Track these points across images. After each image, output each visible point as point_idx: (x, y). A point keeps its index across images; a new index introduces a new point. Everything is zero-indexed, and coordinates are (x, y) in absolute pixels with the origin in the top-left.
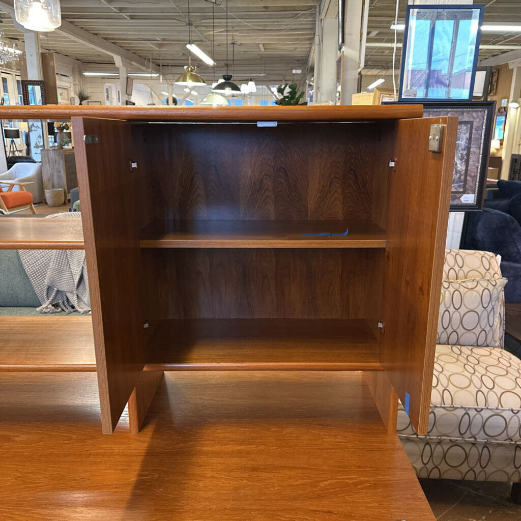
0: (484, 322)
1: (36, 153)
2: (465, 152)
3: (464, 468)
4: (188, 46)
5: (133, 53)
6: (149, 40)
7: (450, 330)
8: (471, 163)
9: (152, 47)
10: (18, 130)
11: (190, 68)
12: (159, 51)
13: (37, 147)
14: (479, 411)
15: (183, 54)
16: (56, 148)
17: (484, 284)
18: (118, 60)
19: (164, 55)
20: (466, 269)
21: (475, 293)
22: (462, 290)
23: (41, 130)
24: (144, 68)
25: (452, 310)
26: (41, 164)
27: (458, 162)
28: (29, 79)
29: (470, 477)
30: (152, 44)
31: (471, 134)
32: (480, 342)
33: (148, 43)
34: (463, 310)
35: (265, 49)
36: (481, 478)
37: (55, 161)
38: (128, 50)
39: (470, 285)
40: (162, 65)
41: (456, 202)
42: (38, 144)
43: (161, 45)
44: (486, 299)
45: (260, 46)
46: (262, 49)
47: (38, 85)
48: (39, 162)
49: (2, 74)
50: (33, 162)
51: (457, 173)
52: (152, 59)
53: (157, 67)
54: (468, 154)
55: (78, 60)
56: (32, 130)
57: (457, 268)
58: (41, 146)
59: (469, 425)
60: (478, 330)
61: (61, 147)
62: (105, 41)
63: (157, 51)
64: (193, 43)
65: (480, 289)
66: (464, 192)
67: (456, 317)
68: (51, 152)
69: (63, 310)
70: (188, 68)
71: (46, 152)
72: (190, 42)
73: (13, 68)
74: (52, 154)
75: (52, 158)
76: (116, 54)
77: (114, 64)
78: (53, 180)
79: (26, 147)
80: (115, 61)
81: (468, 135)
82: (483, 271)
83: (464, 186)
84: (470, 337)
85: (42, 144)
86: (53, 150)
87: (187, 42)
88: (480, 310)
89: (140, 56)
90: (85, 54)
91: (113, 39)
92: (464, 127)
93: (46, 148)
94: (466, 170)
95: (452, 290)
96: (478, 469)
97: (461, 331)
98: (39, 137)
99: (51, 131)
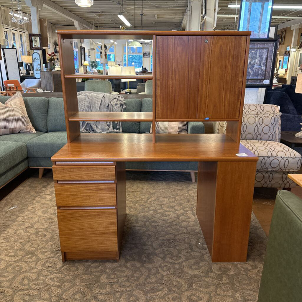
0: (272, 130)
1: (37, 74)
2: (265, 61)
3: (263, 182)
4: (119, 16)
5: (84, 19)
6: (95, 12)
7: (257, 134)
8: (268, 66)
9: (95, 16)
10: (22, 62)
11: (123, 27)
12: (99, 18)
13: (37, 70)
14: (268, 157)
15: (112, 20)
16: (49, 71)
17: (272, 115)
18: (76, 23)
19: (101, 21)
20: (265, 111)
21: (268, 118)
22: (263, 117)
23: (39, 61)
24: (89, 28)
25: (259, 125)
26: (40, 79)
27: (262, 66)
28: (33, 33)
29: (265, 186)
30: (96, 14)
31: (268, 53)
32: (270, 139)
33: (94, 14)
34: (263, 125)
35: (158, 18)
36: (269, 186)
37: (48, 78)
38: (81, 18)
39: (266, 116)
40: (100, 27)
41: (261, 83)
42: (38, 69)
43: (100, 15)
44: (273, 121)
45: (155, 16)
46: (156, 18)
47: (38, 36)
48: (39, 79)
49: (13, 31)
50: (36, 78)
51: (261, 70)
52: (94, 23)
53: (97, 28)
54: (267, 62)
55: (51, 23)
56: (34, 61)
57: (261, 111)
58: (39, 70)
59: (265, 163)
60: (269, 134)
61: (51, 70)
62: (70, 12)
63: (97, 18)
64: (122, 14)
65: (270, 117)
66: (264, 79)
67: (260, 128)
68: (46, 73)
70: (122, 27)
71: (43, 73)
72: (120, 14)
73: (18, 27)
74: (46, 74)
75: (46, 76)
76: (75, 20)
77: (74, 26)
78: (47, 88)
79: (26, 72)
80: (75, 24)
81: (266, 54)
82: (272, 112)
83: (265, 77)
84: (266, 137)
85: (40, 69)
86: (46, 71)
87: (118, 14)
88: (270, 125)
89: (87, 21)
90: (57, 20)
91: (74, 11)
92: (265, 50)
93: (42, 71)
94: (266, 69)
95: (259, 117)
96: (268, 182)
97: (262, 134)
98: (39, 65)
99: (45, 62)
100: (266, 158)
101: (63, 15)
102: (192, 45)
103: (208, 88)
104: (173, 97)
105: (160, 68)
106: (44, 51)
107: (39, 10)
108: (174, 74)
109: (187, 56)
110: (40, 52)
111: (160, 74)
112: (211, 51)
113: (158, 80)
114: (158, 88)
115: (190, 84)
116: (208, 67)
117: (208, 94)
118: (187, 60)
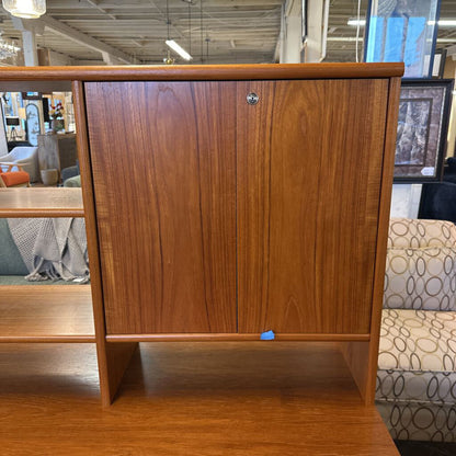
0: (446, 288)
1: (33, 138)
2: (425, 128)
3: (432, 430)
4: (167, 42)
5: (119, 50)
6: (134, 38)
7: (414, 296)
8: (430, 137)
9: (136, 44)
10: (18, 119)
11: (169, 61)
12: (142, 47)
13: (34, 132)
14: (447, 375)
15: (163, 50)
16: (51, 134)
17: (447, 251)
18: (106, 56)
19: (146, 51)
20: (427, 237)
21: (437, 260)
22: (426, 257)
23: (37, 117)
25: (416, 276)
27: (419, 137)
29: (438, 438)
30: (136, 41)
31: (431, 110)
32: (444, 305)
33: (133, 40)
34: (427, 277)
35: (236, 45)
36: (449, 439)
37: (50, 145)
38: (115, 47)
39: (433, 252)
40: (145, 61)
41: (417, 175)
42: (35, 130)
43: (143, 43)
44: (449, 265)
45: (231, 42)
46: (233, 45)
48: (36, 146)
50: (31, 146)
51: (417, 147)
52: (136, 55)
53: (140, 62)
54: (428, 130)
55: (72, 57)
56: (29, 118)
57: (419, 237)
58: (37, 132)
59: (438, 388)
60: (441, 296)
61: (55, 132)
62: (94, 39)
64: (172, 40)
65: (442, 256)
66: (424, 165)
67: (420, 283)
68: (47, 137)
69: (49, 278)
70: (167, 60)
71: (42, 137)
72: (170, 39)
74: (47, 139)
75: (47, 143)
76: (104, 51)
77: (103, 60)
78: (48, 161)
79: (25, 133)
80: (103, 57)
81: (427, 112)
82: (444, 239)
83: (424, 161)
84: (433, 303)
85: (38, 130)
86: (48, 135)
87: (166, 39)
88: (443, 276)
89: (125, 53)
90: (78, 52)
91: (101, 37)
92: (424, 104)
93: (42, 134)
94: (426, 144)
95: (416, 257)
96: (445, 430)
97: (425, 296)
98: (36, 124)
99: (46, 119)
100: (440, 377)
101: (82, 43)
102: (204, 111)
103: (266, 244)
104: (157, 270)
105: (106, 184)
106: (45, 102)
107: (38, 35)
108: (153, 201)
109: (193, 146)
110: (39, 103)
111: (110, 202)
112: (268, 130)
113: (105, 219)
114: (107, 246)
115: (209, 232)
116: (263, 182)
117: (266, 259)
118: (193, 160)
